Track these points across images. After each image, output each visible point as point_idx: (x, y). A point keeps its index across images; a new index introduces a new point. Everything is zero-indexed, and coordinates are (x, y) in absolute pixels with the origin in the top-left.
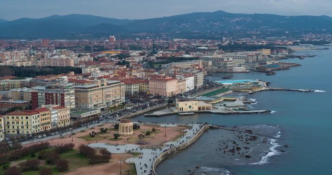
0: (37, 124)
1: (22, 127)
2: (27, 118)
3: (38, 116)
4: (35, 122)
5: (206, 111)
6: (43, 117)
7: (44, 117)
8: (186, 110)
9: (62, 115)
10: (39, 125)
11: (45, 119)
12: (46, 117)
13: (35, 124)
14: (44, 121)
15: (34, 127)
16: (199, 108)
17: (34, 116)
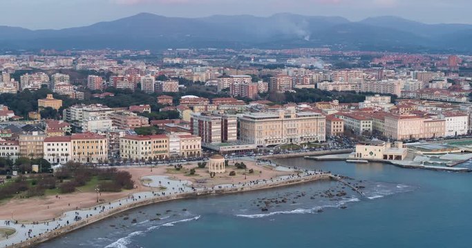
0: (148, 150)
1: (133, 152)
2: (136, 143)
3: (150, 143)
4: (144, 148)
5: (388, 160)
6: (156, 144)
7: (159, 144)
8: (366, 157)
9: (188, 144)
10: (150, 153)
11: (160, 146)
12: (162, 144)
13: (144, 151)
14: (159, 149)
15: (142, 153)
16: (385, 157)
17: (144, 142)
